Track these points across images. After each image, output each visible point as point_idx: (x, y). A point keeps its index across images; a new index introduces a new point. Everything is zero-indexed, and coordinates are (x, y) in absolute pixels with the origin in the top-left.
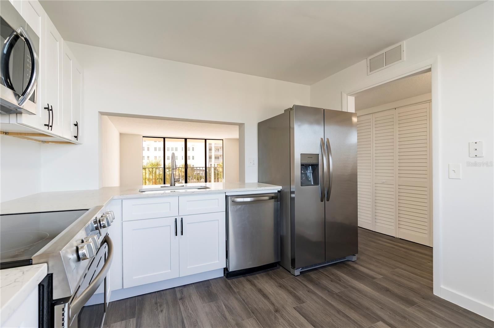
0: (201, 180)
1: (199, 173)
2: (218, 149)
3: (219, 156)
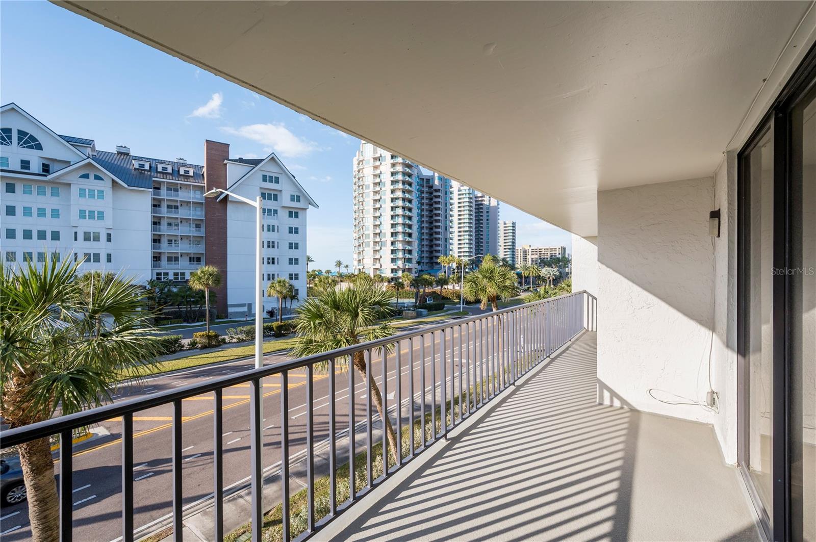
3: (179, 255)
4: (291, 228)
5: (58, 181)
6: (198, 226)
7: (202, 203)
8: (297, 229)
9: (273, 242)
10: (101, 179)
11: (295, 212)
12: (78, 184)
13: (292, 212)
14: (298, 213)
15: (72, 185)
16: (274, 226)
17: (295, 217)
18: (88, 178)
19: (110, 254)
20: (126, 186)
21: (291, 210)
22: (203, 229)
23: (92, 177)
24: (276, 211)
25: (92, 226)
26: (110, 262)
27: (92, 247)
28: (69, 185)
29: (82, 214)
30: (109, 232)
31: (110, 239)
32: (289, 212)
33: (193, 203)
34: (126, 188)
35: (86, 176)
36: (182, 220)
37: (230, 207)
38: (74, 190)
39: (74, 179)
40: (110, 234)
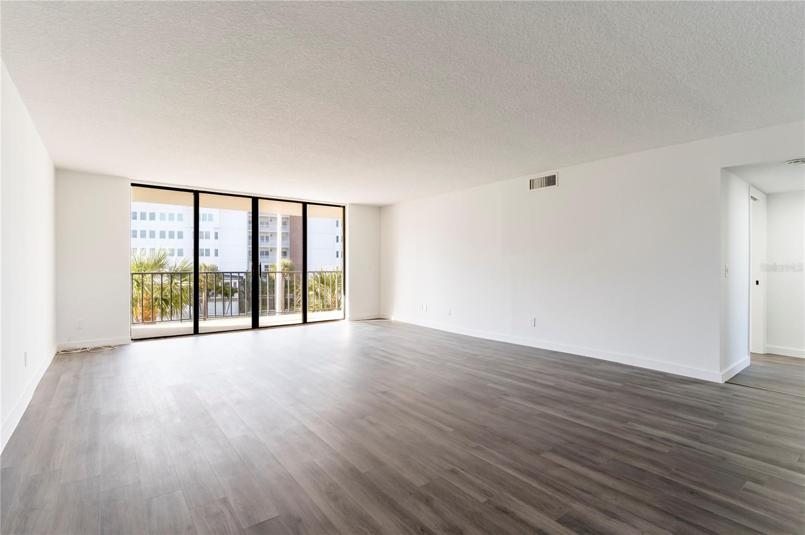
0: (232, 295)
1: (228, 283)
2: (267, 238)
3: (269, 250)
19: (217, 250)
30: (217, 231)
40: (217, 233)
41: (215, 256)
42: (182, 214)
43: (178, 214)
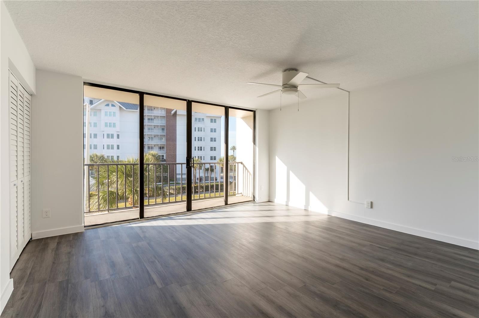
4: (212, 129)
5: (96, 108)
6: (163, 129)
7: (164, 117)
8: (215, 129)
9: (201, 138)
10: (115, 106)
11: (214, 119)
12: (105, 109)
13: (213, 119)
14: (216, 119)
15: (102, 110)
16: (202, 128)
17: (214, 123)
18: (109, 106)
19: (119, 145)
20: (125, 109)
21: (212, 118)
22: (165, 131)
23: (110, 105)
24: (203, 119)
25: (111, 131)
26: (119, 149)
27: (110, 142)
28: (100, 110)
29: (106, 125)
30: (118, 133)
31: (119, 137)
32: (211, 119)
33: (160, 116)
34: (125, 110)
35: (108, 105)
36: (155, 126)
37: (178, 118)
38: (103, 113)
39: (103, 107)
40: (119, 135)
41: (117, 149)
42: (96, 123)
43: (94, 123)
